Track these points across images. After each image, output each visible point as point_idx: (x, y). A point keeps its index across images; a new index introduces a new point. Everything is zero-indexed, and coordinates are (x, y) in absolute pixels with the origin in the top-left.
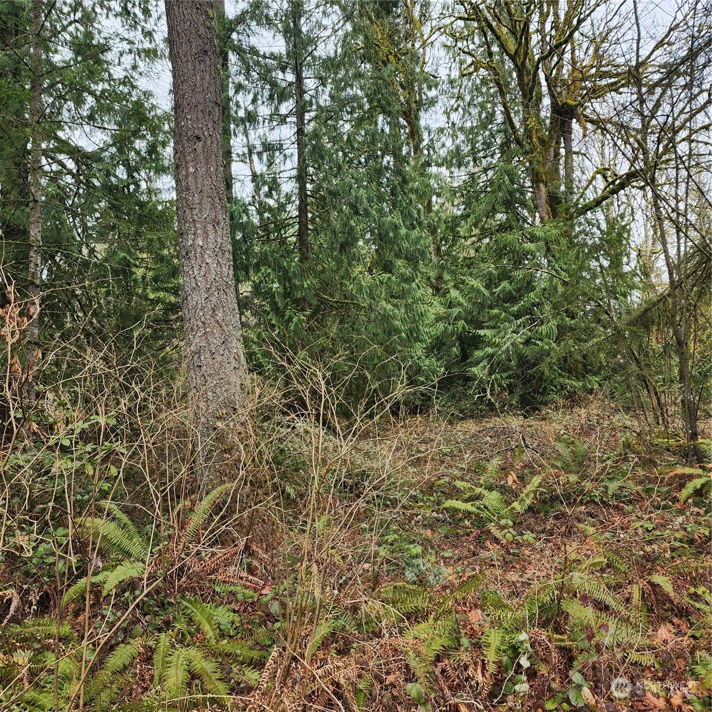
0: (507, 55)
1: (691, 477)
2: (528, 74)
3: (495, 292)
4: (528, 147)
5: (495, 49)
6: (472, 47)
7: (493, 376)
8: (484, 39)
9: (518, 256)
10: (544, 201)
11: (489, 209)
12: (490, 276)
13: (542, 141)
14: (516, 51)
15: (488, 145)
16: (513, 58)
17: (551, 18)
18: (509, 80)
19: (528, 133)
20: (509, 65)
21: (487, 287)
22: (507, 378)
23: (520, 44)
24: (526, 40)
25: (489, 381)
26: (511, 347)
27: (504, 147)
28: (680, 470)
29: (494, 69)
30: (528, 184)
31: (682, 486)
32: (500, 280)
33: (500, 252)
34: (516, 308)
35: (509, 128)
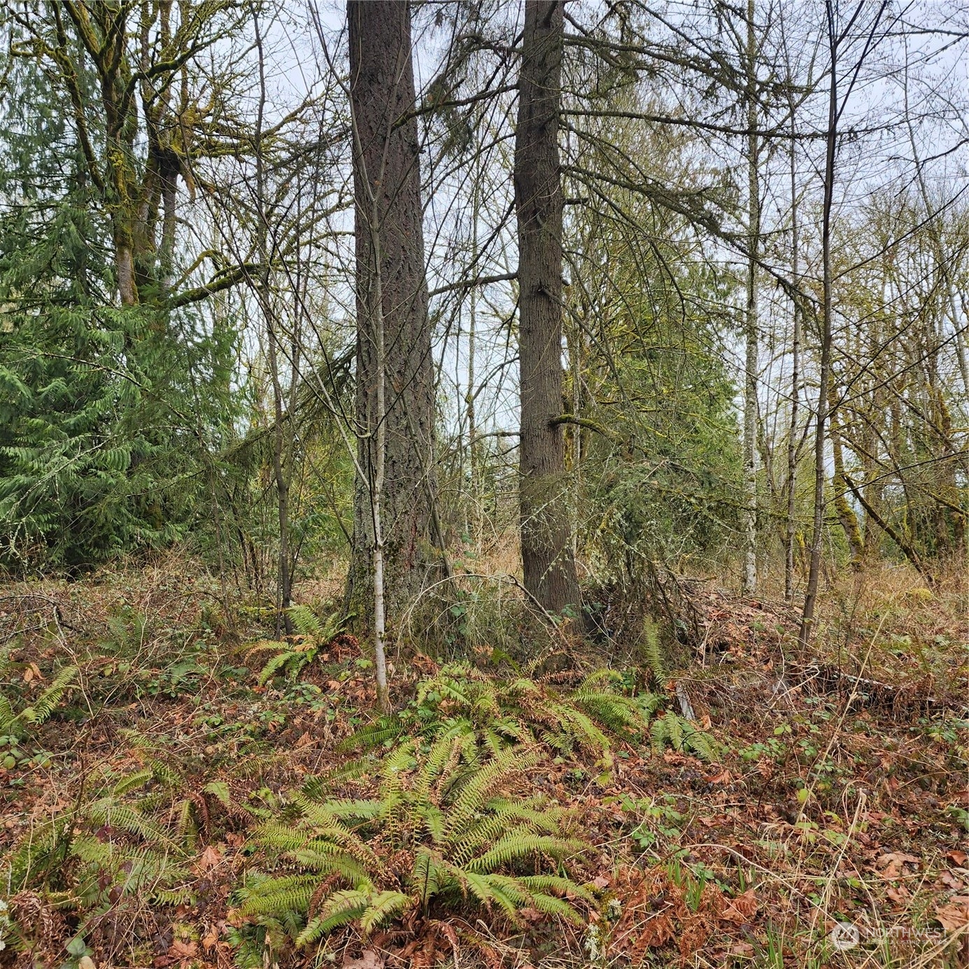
0: (89, 51)
1: (274, 653)
2: (119, 90)
3: (40, 393)
4: (110, 193)
5: (70, 34)
6: (32, 16)
7: (24, 520)
8: (53, 13)
9: (83, 344)
10: (129, 275)
11: (42, 266)
12: (34, 366)
13: (132, 190)
14: (103, 51)
15: (48, 170)
16: (97, 59)
17: (156, 27)
18: (90, 87)
19: (113, 173)
20: (90, 65)
21: (30, 382)
22: (48, 522)
23: (109, 43)
24: (120, 40)
25: (17, 526)
26: (58, 477)
27: (75, 180)
28: (264, 645)
29: (66, 63)
30: (108, 245)
31: (264, 664)
32: (51, 375)
33: (56, 334)
34: (72, 420)
35: (83, 155)
